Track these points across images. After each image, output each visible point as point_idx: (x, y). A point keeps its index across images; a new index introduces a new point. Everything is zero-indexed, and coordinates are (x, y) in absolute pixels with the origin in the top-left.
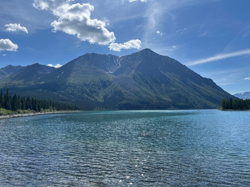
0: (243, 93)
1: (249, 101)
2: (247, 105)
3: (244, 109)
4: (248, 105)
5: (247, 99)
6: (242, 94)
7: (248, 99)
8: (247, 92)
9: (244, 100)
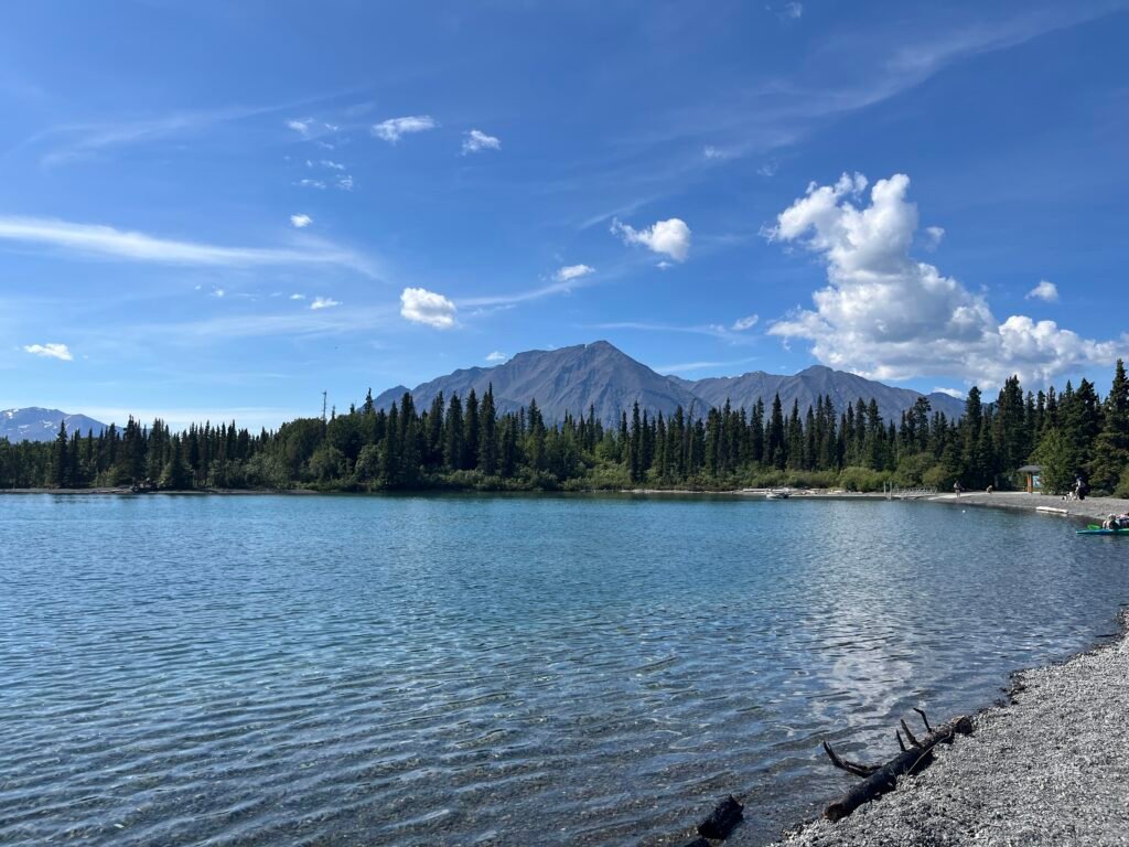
0: (14, 414)
1: (33, 452)
2: (24, 466)
3: (10, 486)
4: (27, 468)
5: (26, 442)
6: (10, 414)
7: (31, 441)
8: (33, 410)
9: (13, 441)
